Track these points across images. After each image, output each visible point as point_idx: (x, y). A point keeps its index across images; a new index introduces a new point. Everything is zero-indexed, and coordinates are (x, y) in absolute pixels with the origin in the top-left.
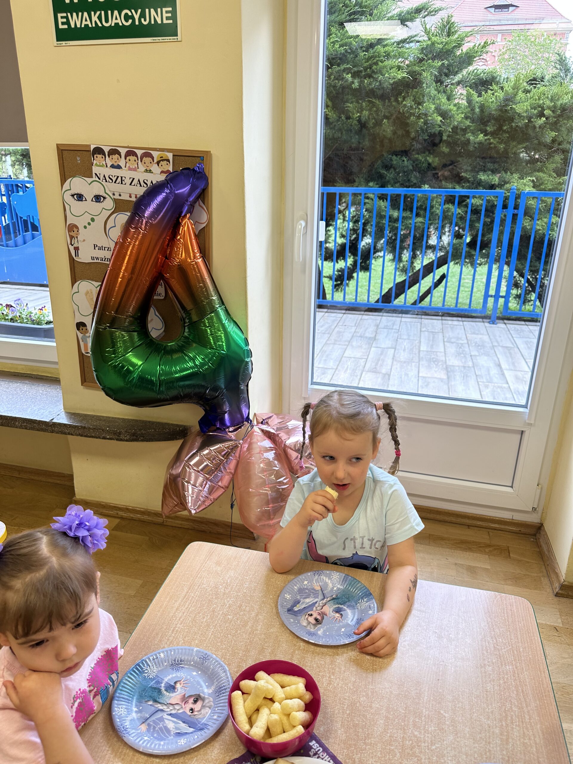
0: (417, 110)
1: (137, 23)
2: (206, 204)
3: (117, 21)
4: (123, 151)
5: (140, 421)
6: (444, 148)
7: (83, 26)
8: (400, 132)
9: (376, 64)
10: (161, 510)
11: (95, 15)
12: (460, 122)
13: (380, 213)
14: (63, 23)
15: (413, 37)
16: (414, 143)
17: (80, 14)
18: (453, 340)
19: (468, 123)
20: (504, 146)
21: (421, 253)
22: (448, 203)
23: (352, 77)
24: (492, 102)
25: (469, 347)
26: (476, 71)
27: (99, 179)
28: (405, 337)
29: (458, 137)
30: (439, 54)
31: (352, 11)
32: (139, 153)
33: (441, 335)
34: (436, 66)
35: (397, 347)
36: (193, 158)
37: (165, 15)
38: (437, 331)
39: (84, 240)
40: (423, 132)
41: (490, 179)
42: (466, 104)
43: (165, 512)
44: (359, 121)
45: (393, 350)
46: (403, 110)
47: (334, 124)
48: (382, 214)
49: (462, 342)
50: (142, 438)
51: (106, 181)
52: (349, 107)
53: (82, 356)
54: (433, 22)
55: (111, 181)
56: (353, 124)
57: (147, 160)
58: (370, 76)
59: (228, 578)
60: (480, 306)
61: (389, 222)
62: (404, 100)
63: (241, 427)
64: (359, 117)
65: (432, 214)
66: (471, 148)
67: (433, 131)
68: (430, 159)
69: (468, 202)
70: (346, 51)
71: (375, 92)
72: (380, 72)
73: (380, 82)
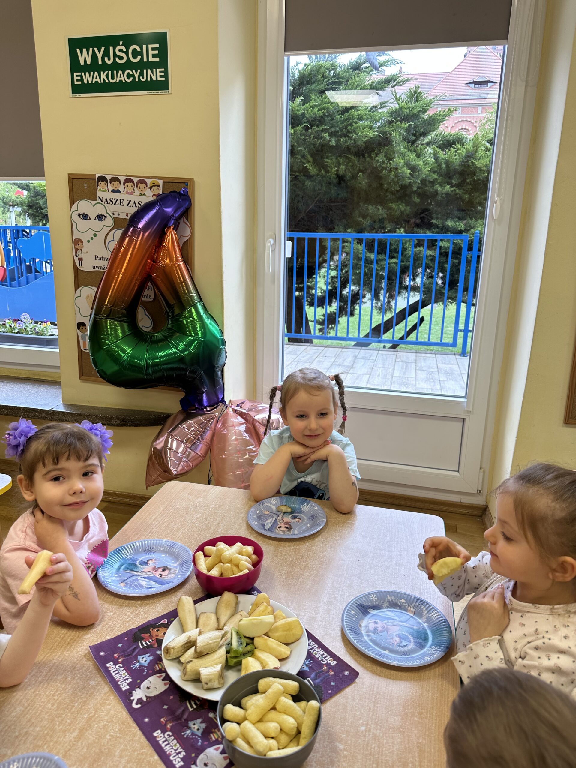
0: (388, 165)
1: (137, 80)
2: (189, 221)
3: (121, 79)
4: (122, 179)
6: (416, 198)
7: (94, 82)
8: (375, 185)
9: (351, 125)
11: (103, 73)
12: (427, 176)
13: (358, 255)
14: (78, 80)
15: (384, 103)
16: (388, 194)
17: (92, 73)
18: (424, 369)
19: (435, 176)
20: (469, 196)
21: (396, 294)
22: (419, 247)
23: (329, 136)
24: (456, 159)
25: (439, 374)
26: (443, 133)
27: (102, 201)
28: (380, 366)
29: (427, 188)
30: (406, 118)
31: (330, 81)
32: (135, 180)
33: (413, 365)
34: (403, 127)
35: (372, 373)
36: (179, 184)
37: (159, 74)
38: (410, 361)
39: (87, 252)
40: (395, 184)
41: (456, 225)
42: (434, 161)
44: (338, 176)
45: (368, 376)
46: (376, 165)
47: (314, 177)
48: (359, 256)
49: (433, 370)
50: (130, 423)
51: (108, 203)
52: (327, 162)
53: (80, 352)
54: (402, 91)
55: (111, 203)
56: (332, 177)
57: (142, 186)
58: (345, 135)
59: (198, 502)
60: (450, 341)
61: (365, 263)
62: (377, 156)
63: (216, 407)
64: (337, 170)
65: (405, 256)
66: (439, 198)
67: (404, 183)
68: (402, 207)
69: (436, 245)
70: (324, 115)
71: (350, 149)
72: (354, 131)
73: (354, 140)
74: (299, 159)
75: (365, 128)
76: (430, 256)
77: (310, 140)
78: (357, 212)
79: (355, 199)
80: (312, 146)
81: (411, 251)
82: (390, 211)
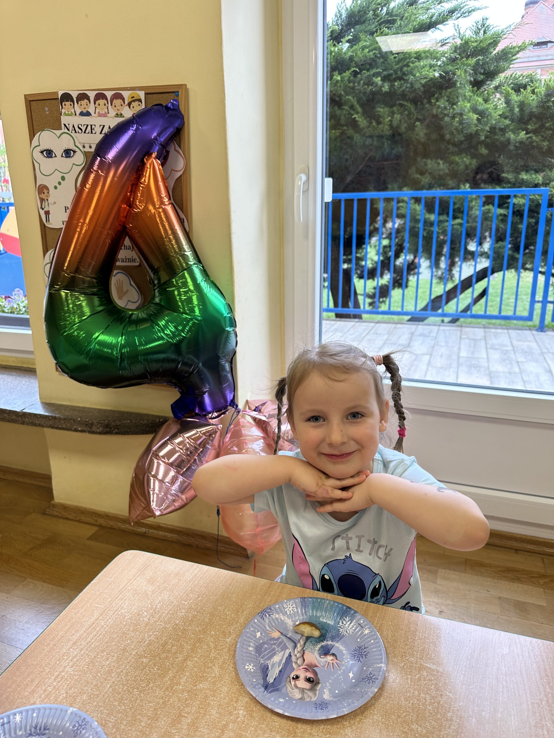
0: (451, 111)
2: (182, 147)
5: (118, 411)
6: (483, 149)
8: (434, 136)
9: (407, 65)
10: (127, 515)
12: (498, 121)
13: (415, 217)
15: (446, 40)
16: (450, 146)
18: (497, 347)
19: (507, 122)
20: (548, 143)
21: (459, 260)
22: (488, 204)
23: (381, 80)
24: (533, 100)
25: (515, 353)
26: (514, 75)
27: (68, 130)
28: (443, 344)
29: (497, 137)
30: (473, 53)
31: (382, 20)
33: (483, 343)
34: (470, 64)
35: (434, 354)
36: (167, 95)
38: (478, 338)
39: (55, 203)
40: (459, 134)
41: (532, 178)
42: (505, 105)
43: (134, 518)
44: (391, 126)
45: (428, 357)
46: (437, 111)
47: (364, 130)
48: (417, 218)
49: (507, 349)
50: (116, 430)
51: (76, 132)
52: (379, 112)
55: (80, 131)
56: (385, 129)
57: (117, 102)
58: (400, 79)
59: (160, 602)
60: (526, 314)
61: (424, 226)
62: (437, 101)
63: (224, 413)
64: (391, 121)
65: (471, 216)
66: (512, 148)
67: (469, 131)
68: (467, 160)
69: (509, 203)
70: (376, 56)
71: (406, 95)
72: (411, 73)
73: (411, 84)
74: (347, 110)
75: (424, 67)
76: (501, 215)
77: (360, 88)
78: (413, 169)
79: (412, 154)
80: (362, 95)
81: (477, 211)
82: (452, 166)
